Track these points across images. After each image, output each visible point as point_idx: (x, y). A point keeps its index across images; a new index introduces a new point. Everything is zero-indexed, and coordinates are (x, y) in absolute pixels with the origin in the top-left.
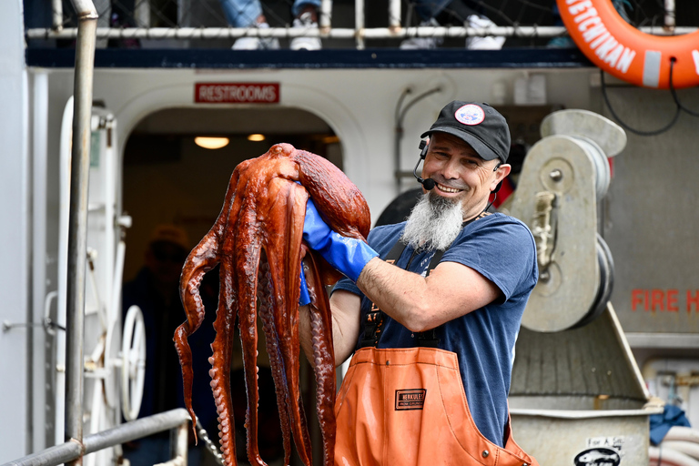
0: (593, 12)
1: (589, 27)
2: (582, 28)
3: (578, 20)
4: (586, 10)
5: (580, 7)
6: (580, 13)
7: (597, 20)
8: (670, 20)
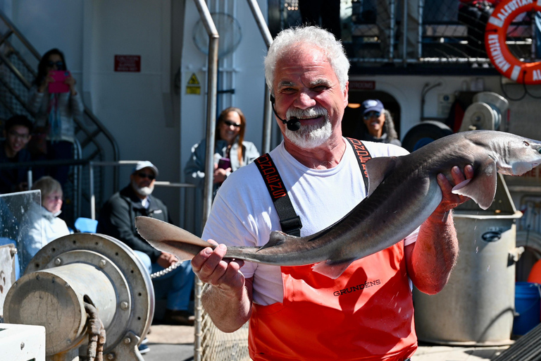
0: (498, 45)
1: (495, 50)
2: (492, 50)
3: (491, 46)
4: (495, 43)
5: (493, 41)
6: (492, 44)
7: (498, 48)
8: (533, 56)
